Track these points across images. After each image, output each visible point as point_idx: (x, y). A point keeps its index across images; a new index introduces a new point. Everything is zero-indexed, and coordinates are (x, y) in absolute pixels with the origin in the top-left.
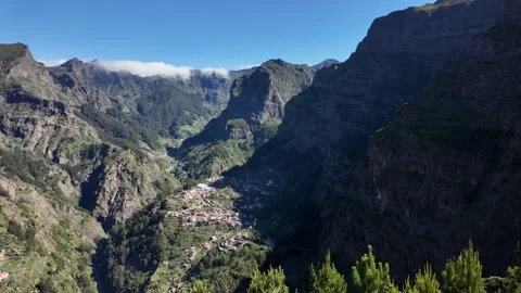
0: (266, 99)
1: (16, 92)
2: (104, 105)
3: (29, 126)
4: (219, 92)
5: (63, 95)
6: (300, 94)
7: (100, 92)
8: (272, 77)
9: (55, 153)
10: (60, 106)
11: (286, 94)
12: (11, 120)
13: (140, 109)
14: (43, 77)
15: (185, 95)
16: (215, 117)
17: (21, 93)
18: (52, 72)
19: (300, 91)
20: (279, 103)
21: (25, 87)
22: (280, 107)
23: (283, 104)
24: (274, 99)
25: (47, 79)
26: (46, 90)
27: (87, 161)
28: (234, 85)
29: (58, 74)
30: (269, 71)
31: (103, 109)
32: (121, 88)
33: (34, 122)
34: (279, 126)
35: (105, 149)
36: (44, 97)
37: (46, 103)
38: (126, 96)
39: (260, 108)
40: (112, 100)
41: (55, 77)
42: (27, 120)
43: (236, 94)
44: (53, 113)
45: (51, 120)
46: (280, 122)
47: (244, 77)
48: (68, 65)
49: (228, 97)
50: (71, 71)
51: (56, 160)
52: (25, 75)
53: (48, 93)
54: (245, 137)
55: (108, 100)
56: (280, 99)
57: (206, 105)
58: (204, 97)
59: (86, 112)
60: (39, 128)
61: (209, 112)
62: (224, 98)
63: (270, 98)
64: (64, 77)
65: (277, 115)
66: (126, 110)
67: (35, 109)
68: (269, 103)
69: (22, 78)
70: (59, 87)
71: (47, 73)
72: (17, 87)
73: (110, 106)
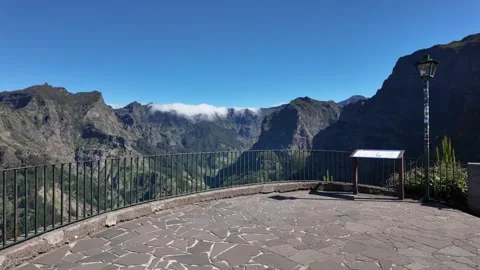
0: (294, 133)
1: (89, 129)
2: (155, 140)
3: (97, 157)
4: (251, 127)
5: (124, 131)
6: (328, 128)
7: (153, 129)
8: (299, 113)
9: (113, 180)
10: (121, 141)
11: (313, 128)
12: (84, 152)
13: (184, 143)
14: (110, 117)
15: (223, 130)
16: (247, 149)
17: (93, 130)
18: (117, 112)
19: (328, 125)
20: (307, 136)
21: (97, 125)
22: (308, 141)
23: (311, 137)
24: (303, 133)
25: (113, 118)
26: (111, 127)
27: (139, 188)
28: (265, 121)
29: (122, 115)
30: (298, 108)
31: (155, 143)
32: (170, 125)
33: (100, 154)
34: (309, 158)
35: (154, 177)
36: (110, 133)
37: (111, 138)
38: (173, 132)
39: (289, 141)
40: (162, 135)
41: (119, 117)
42: (95, 152)
43: (267, 129)
44: (115, 146)
45: (113, 152)
46: (307, 154)
47: (274, 113)
48: (130, 107)
49: (260, 131)
50: (131, 111)
51: (114, 185)
52: (98, 115)
53: (113, 130)
54: (274, 168)
55: (159, 136)
56: (309, 134)
57: (239, 138)
58: (238, 131)
59: (141, 146)
60: (104, 158)
61: (242, 145)
62: (255, 132)
63: (298, 132)
64: (126, 116)
65: (305, 147)
66: (172, 143)
67: (101, 143)
68: (297, 136)
69: (94, 119)
70: (121, 125)
71: (113, 114)
72: (91, 126)
73: (160, 139)
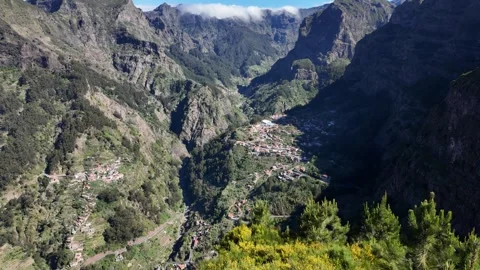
0: (336, 38)
1: (123, 34)
2: (188, 46)
3: (133, 63)
4: (287, 32)
5: (156, 36)
6: (374, 33)
7: (185, 34)
8: (344, 14)
9: (151, 86)
10: (154, 46)
11: (358, 33)
12: (121, 58)
13: (216, 50)
14: (141, 21)
15: (256, 35)
16: (282, 57)
17: (126, 35)
18: (148, 16)
19: (375, 28)
20: (350, 42)
21: (129, 30)
22: (350, 47)
23: (354, 43)
24: (345, 37)
25: (144, 22)
26: (143, 32)
27: (175, 94)
28: (303, 24)
29: (152, 18)
30: (342, 8)
31: (187, 50)
32: (202, 30)
33: (136, 60)
34: (347, 67)
35: (189, 84)
36: (143, 39)
37: (144, 43)
38: (205, 38)
39: (328, 47)
40: (194, 41)
41: (150, 21)
42: (131, 58)
43: (305, 34)
44: (149, 53)
45: (148, 58)
46: (348, 62)
47: (315, 15)
48: (160, 10)
49: (297, 36)
50: (161, 14)
51: (152, 92)
52: (129, 19)
53: (146, 35)
54: (309, 78)
55: (191, 41)
56: (351, 39)
57: (274, 45)
58: (272, 37)
59: (174, 52)
60: (140, 65)
61: (277, 53)
62: (292, 37)
63: (340, 37)
64: (156, 20)
65: (346, 54)
66: (205, 50)
67: (136, 49)
68: (338, 42)
69: (126, 23)
70: (152, 29)
71: (144, 17)
72: (123, 30)
73: (192, 46)
